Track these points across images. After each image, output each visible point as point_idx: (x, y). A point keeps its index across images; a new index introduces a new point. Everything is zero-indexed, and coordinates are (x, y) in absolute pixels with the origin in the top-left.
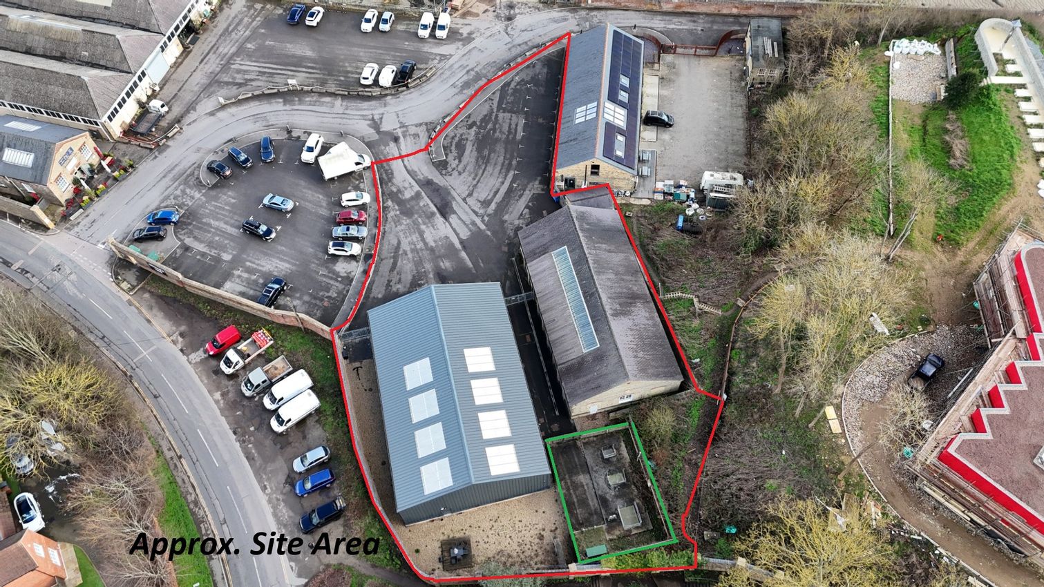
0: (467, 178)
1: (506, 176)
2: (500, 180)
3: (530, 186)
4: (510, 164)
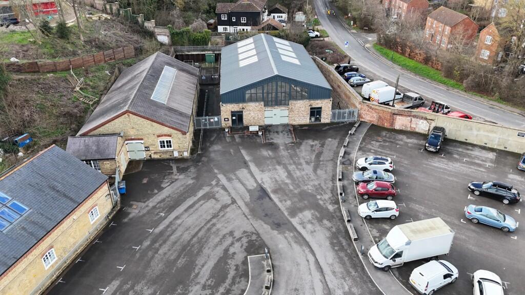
0: (223, 227)
1: (168, 226)
2: (179, 222)
3: (145, 211)
4: (154, 241)
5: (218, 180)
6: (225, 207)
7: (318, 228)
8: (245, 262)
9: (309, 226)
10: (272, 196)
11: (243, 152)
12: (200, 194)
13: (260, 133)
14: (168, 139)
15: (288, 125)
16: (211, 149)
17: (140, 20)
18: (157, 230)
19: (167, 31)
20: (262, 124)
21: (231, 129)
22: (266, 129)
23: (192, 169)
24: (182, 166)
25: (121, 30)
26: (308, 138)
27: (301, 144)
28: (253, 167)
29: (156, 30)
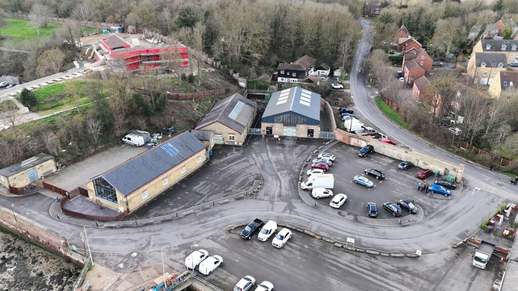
0: (248, 171)
1: (227, 168)
2: (231, 167)
3: (218, 163)
5: (252, 156)
6: (252, 165)
7: (287, 176)
8: (253, 182)
9: (284, 175)
10: (273, 164)
11: (267, 146)
12: (242, 160)
13: (279, 139)
14: (233, 135)
15: (295, 137)
16: (253, 144)
17: (231, 72)
18: (222, 169)
19: (245, 80)
20: (282, 135)
21: (266, 136)
22: (283, 138)
23: (242, 151)
24: (237, 148)
25: (220, 78)
26: (302, 144)
27: (297, 146)
28: (269, 153)
29: (239, 79)
